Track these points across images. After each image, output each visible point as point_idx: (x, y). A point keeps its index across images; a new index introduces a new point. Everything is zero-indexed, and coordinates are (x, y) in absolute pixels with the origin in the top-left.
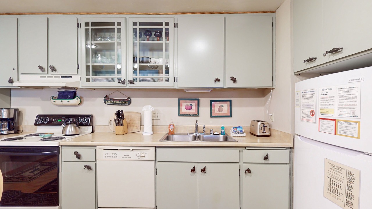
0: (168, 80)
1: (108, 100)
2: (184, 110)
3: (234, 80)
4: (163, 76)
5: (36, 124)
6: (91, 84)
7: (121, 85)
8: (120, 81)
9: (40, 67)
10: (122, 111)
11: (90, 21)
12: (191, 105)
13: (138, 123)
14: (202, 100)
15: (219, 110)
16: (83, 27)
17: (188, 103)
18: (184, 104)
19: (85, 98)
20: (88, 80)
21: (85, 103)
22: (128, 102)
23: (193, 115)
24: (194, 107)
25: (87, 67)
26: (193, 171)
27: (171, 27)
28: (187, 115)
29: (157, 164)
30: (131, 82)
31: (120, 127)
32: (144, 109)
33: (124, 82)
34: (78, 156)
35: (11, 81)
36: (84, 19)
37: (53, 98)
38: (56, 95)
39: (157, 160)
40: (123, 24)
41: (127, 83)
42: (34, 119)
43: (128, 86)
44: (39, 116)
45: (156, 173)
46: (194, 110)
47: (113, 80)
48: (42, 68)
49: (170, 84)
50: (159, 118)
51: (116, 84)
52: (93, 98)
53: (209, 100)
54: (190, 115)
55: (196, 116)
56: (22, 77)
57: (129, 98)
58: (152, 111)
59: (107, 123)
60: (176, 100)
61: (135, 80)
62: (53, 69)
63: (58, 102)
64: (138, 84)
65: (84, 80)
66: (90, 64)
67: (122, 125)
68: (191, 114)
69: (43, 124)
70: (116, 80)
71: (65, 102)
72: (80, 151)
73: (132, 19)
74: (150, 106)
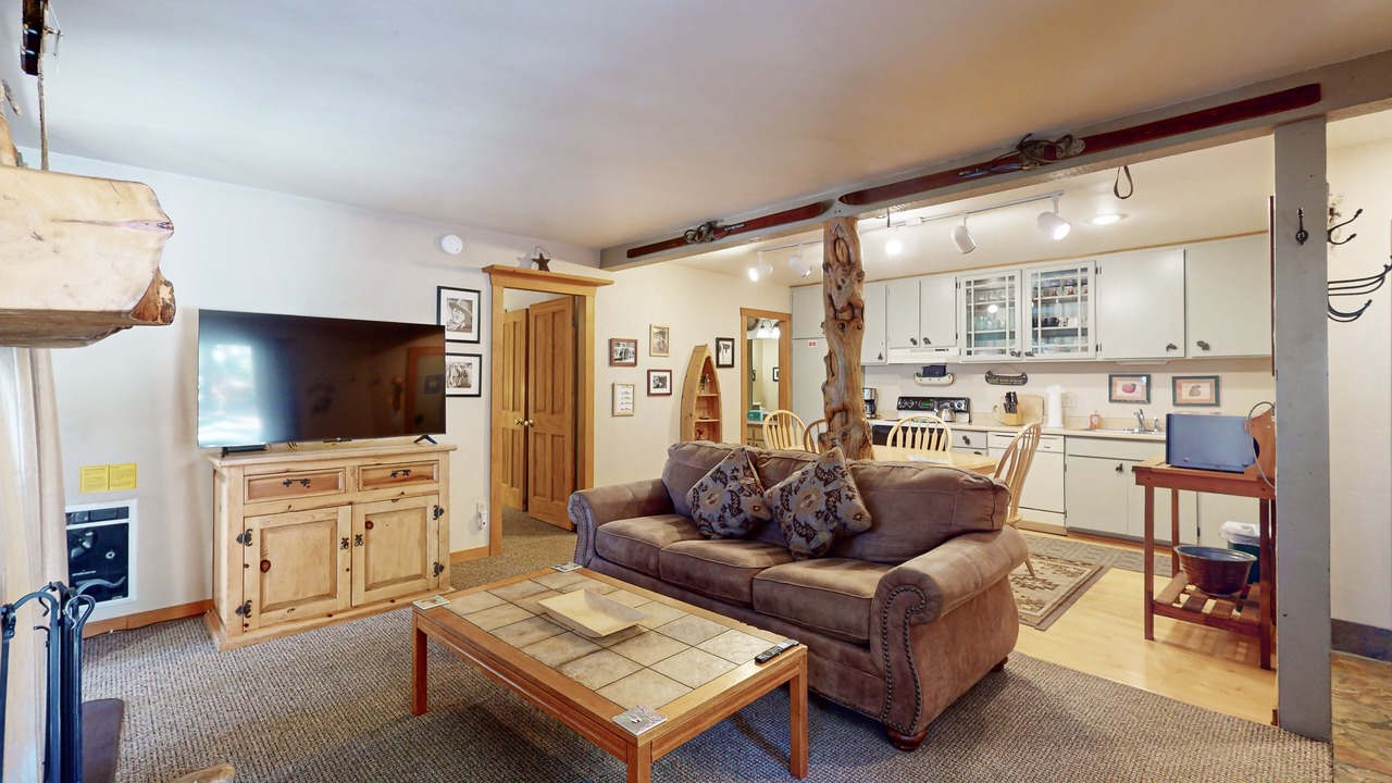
0: (1085, 349)
1: (991, 378)
2: (1119, 392)
3: (1205, 347)
4: (1078, 342)
5: (899, 408)
6: (973, 358)
7: (1014, 358)
8: (1013, 354)
9: (912, 340)
10: (1014, 393)
11: (972, 279)
12: (1134, 386)
13: (1039, 411)
14: (1155, 377)
15: (1191, 394)
16: (964, 287)
17: (1129, 382)
18: (1120, 384)
19: (957, 376)
20: (969, 353)
21: (958, 381)
22: (1023, 380)
23: (1138, 402)
24: (1138, 389)
25: (969, 336)
26: (1120, 469)
27: (1090, 275)
28: (1125, 401)
29: (1067, 457)
30: (1028, 354)
31: (1012, 416)
32: (1049, 390)
33: (1019, 354)
34: (967, 441)
35: (880, 357)
36: (963, 278)
37: (918, 375)
38: (921, 371)
39: (1067, 453)
40: (1017, 278)
41: (1023, 354)
42: (895, 403)
43: (1025, 359)
44: (902, 399)
45: (1065, 469)
46: (1140, 393)
47: (1003, 352)
48: (914, 342)
49: (1090, 355)
50: (1073, 404)
51: (1007, 358)
52: (970, 376)
53: (1169, 376)
54: (1131, 402)
55: (1144, 402)
56: (890, 352)
57: (1023, 374)
58: (1063, 394)
59: (989, 409)
60: (1106, 376)
61: (1036, 350)
62: (927, 341)
63: (926, 380)
64: (1038, 357)
65: (964, 352)
66: (973, 333)
67: (1015, 411)
68: (1134, 399)
69: (907, 408)
70: (1008, 352)
71: (935, 380)
72: (969, 436)
73: (1030, 270)
74: (1058, 387)
